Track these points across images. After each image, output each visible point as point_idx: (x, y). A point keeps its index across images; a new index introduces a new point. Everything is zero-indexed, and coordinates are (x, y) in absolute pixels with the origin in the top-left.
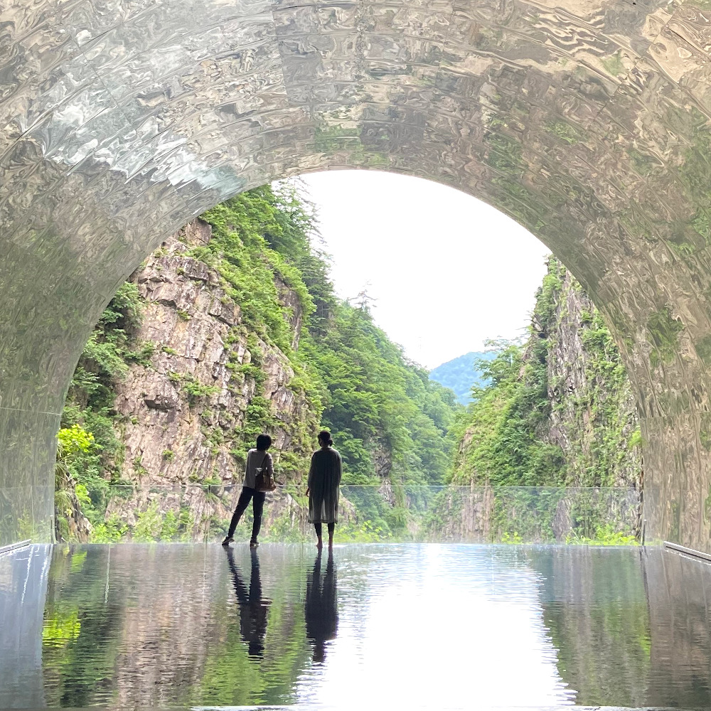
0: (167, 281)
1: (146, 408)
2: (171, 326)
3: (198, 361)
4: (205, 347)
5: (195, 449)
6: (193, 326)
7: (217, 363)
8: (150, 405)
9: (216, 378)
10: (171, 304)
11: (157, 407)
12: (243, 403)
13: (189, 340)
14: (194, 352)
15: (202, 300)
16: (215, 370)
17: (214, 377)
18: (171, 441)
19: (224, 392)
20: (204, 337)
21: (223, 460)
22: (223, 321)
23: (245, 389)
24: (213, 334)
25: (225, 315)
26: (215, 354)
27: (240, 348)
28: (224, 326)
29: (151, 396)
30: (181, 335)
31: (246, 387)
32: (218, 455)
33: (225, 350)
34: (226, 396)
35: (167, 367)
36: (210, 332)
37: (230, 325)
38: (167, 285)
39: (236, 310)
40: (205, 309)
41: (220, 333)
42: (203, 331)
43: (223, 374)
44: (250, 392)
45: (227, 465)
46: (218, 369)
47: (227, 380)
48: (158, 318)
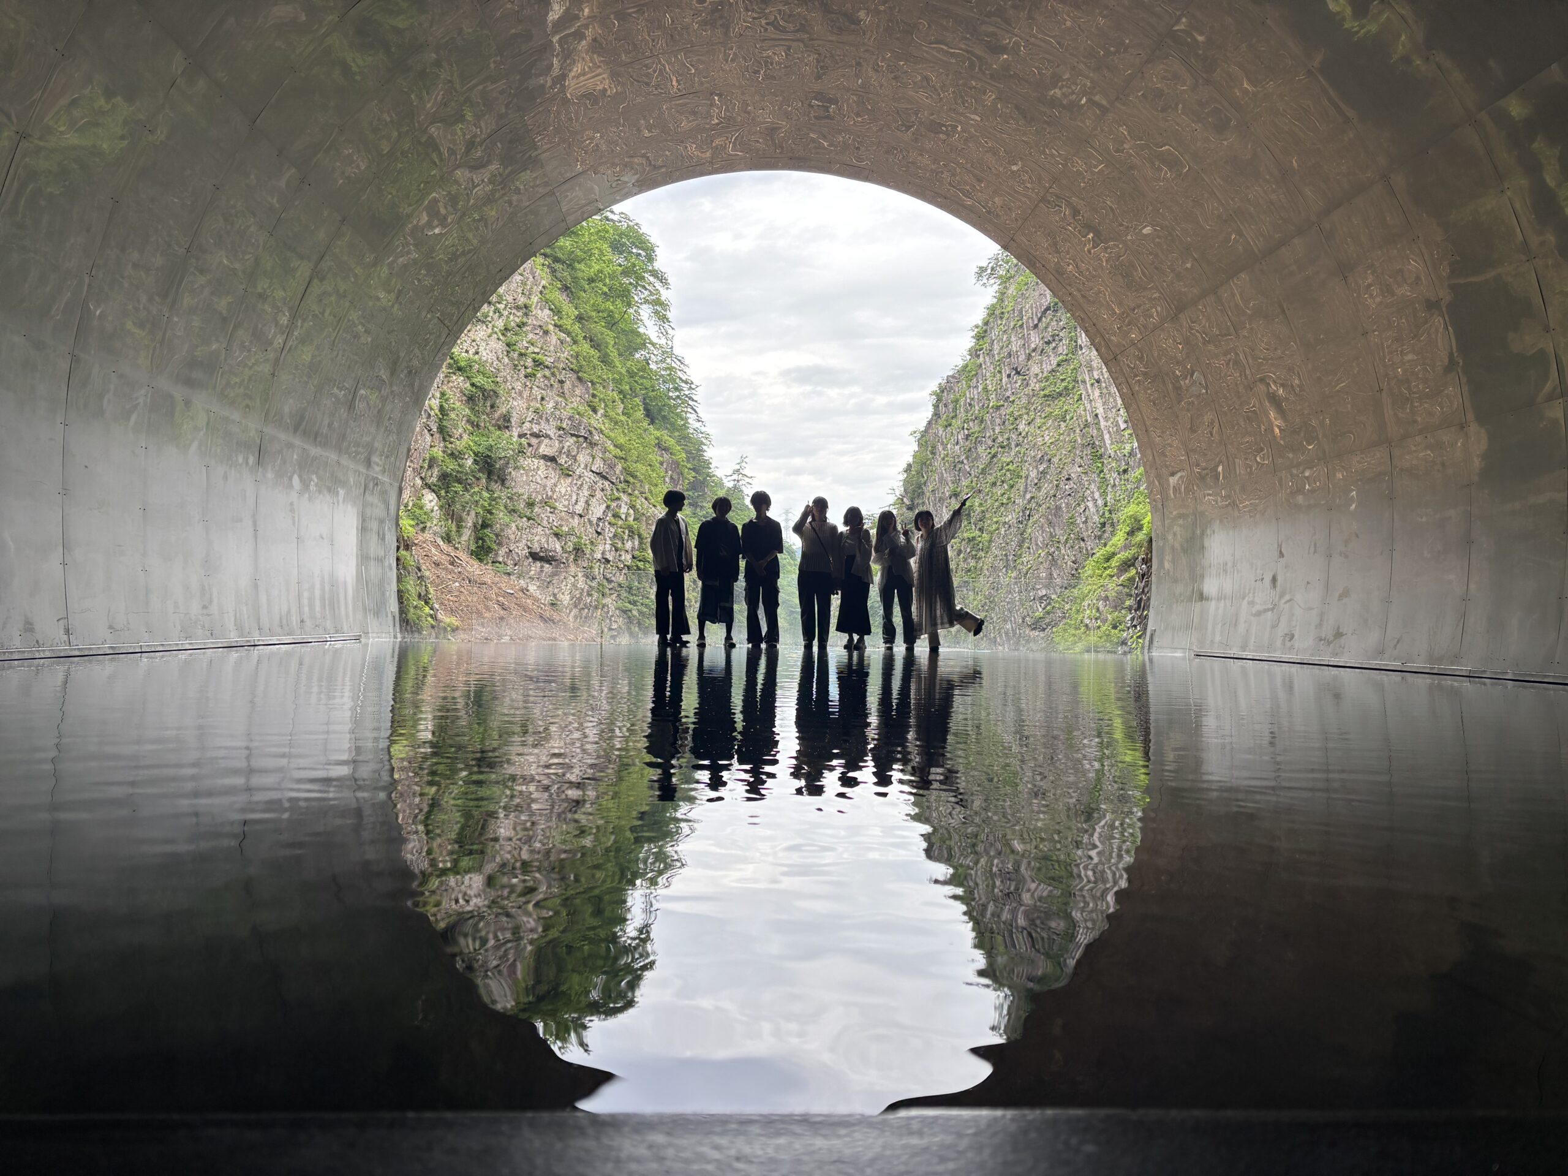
0: (547, 436)
1: (530, 560)
2: (553, 481)
3: (581, 516)
4: (587, 502)
5: (580, 599)
6: (575, 482)
7: (599, 519)
8: (535, 556)
9: (599, 533)
10: (552, 459)
11: (541, 559)
12: (627, 558)
13: (571, 496)
14: (577, 507)
15: (583, 458)
16: (598, 525)
17: (597, 532)
18: (556, 591)
19: (608, 547)
20: (586, 493)
21: (608, 612)
22: (606, 478)
23: (629, 545)
24: (595, 491)
25: (607, 473)
26: (597, 510)
27: (623, 505)
28: (607, 483)
29: (536, 548)
30: (563, 491)
31: (630, 542)
32: (604, 606)
33: (608, 507)
34: (610, 551)
35: (551, 521)
36: (591, 488)
37: (613, 483)
38: (546, 441)
39: (619, 468)
40: (586, 466)
41: (603, 490)
42: (586, 487)
43: (607, 530)
44: (633, 548)
45: (612, 616)
46: (601, 524)
47: (611, 535)
48: (539, 472)
